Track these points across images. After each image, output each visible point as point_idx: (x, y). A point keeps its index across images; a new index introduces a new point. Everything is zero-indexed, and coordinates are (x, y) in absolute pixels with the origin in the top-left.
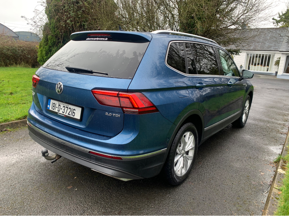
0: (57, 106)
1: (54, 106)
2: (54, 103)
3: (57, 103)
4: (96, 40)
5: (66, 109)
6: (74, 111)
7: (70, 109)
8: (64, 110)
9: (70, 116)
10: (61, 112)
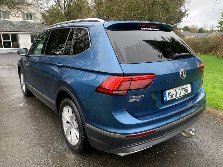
0: (174, 93)
1: (170, 95)
2: (170, 92)
3: (172, 90)
4: (149, 30)
5: (181, 90)
6: (187, 89)
7: (184, 89)
8: (180, 92)
9: (185, 94)
10: (178, 96)
